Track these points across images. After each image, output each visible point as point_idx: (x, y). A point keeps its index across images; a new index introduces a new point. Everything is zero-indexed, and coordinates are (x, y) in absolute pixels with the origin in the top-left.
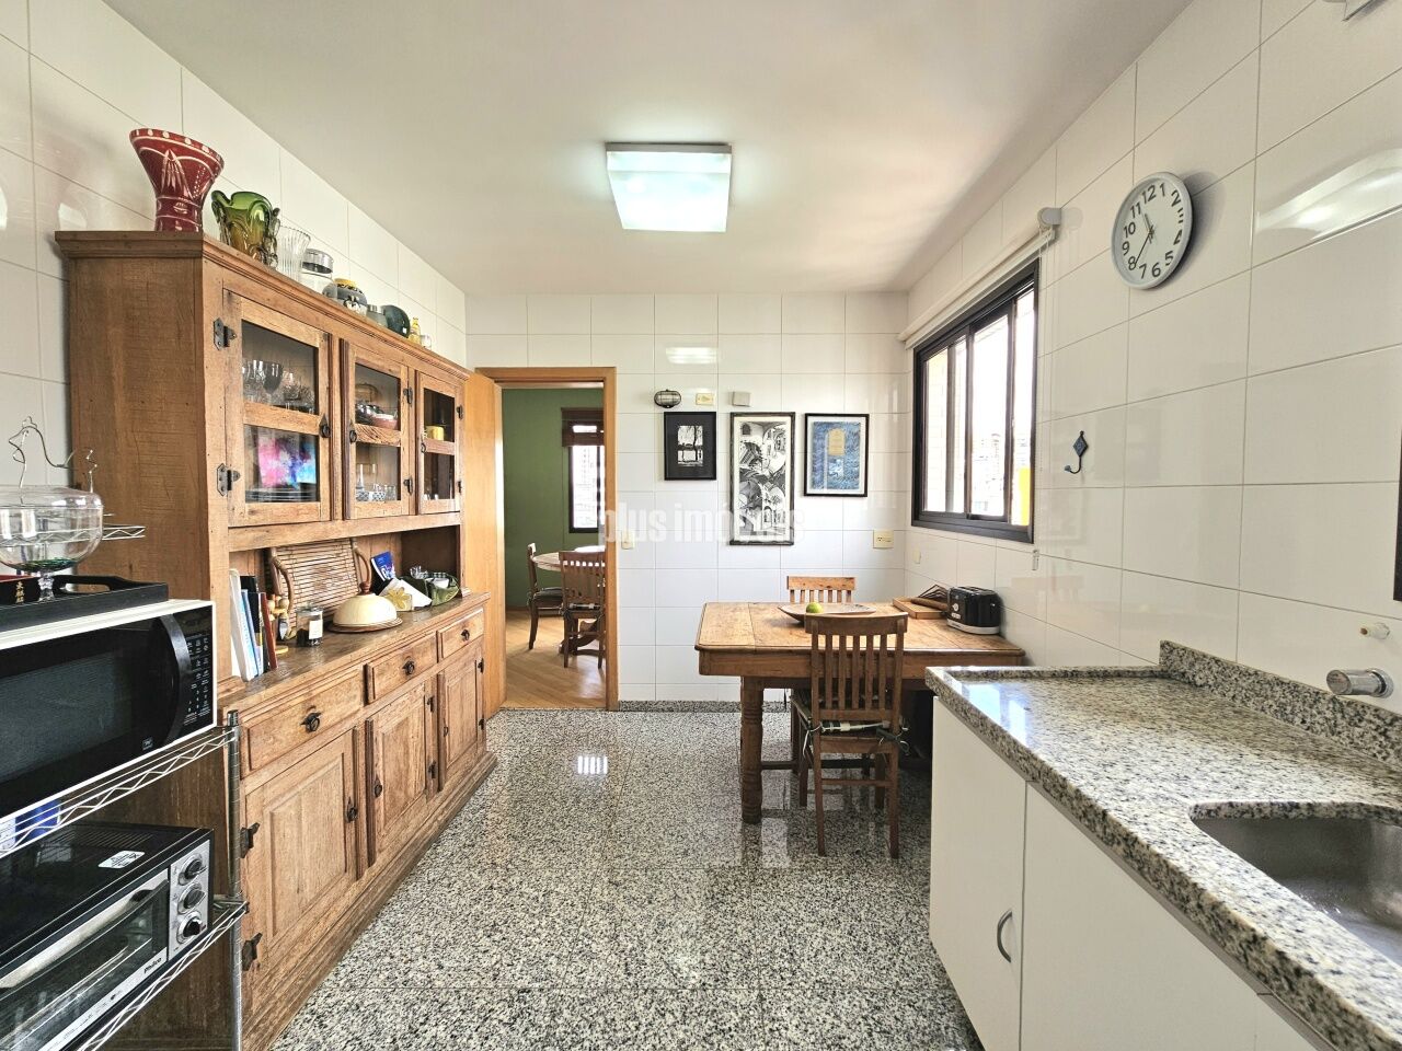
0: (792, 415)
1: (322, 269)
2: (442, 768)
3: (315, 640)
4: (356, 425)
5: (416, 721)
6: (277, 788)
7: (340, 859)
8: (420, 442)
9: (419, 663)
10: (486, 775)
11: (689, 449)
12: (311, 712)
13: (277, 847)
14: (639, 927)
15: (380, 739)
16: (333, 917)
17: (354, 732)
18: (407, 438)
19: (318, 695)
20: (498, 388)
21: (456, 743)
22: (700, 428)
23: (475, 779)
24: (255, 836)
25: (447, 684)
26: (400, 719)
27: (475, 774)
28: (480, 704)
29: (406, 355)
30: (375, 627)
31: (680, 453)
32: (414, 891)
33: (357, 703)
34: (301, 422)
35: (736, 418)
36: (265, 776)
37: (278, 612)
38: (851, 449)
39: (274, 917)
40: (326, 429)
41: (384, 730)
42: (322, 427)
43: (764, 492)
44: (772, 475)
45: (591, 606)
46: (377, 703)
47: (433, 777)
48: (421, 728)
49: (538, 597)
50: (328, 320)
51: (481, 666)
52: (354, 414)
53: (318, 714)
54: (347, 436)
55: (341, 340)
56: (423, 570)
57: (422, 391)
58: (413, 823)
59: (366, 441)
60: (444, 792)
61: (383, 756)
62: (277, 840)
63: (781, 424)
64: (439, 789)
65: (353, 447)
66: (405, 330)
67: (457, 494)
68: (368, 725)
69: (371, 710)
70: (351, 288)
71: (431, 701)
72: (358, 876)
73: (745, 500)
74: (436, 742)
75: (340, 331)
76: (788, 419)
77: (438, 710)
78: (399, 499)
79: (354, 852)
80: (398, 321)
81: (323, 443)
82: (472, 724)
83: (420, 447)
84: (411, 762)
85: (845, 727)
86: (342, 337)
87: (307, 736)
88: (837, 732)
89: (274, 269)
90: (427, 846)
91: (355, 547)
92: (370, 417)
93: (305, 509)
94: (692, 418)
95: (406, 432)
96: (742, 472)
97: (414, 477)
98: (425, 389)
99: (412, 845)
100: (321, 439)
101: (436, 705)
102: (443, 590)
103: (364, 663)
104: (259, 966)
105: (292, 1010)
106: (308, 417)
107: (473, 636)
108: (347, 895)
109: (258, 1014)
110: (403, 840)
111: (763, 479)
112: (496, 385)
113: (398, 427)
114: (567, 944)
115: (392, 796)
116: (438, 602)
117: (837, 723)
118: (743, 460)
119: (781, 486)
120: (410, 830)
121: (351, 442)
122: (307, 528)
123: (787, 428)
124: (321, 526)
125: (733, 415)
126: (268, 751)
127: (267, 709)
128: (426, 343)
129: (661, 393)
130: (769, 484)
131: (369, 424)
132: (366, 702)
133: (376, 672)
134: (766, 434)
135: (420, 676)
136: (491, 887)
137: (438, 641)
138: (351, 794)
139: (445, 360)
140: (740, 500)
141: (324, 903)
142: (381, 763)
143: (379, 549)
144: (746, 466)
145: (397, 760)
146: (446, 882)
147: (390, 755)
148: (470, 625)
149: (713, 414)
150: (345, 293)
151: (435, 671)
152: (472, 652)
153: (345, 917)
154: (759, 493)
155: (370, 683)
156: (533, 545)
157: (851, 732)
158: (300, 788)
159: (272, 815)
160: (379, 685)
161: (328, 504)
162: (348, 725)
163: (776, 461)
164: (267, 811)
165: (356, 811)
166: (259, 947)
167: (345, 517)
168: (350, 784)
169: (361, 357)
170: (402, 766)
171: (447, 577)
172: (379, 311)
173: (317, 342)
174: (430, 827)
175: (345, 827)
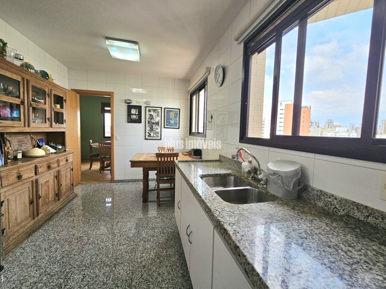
0: (161, 108)
1: (20, 59)
2: (60, 194)
3: (19, 159)
4: (32, 102)
5: (52, 181)
6: (9, 193)
7: (28, 213)
8: (52, 108)
9: (52, 166)
10: (74, 198)
11: (135, 115)
12: (19, 175)
13: (10, 207)
14: (112, 223)
15: (40, 184)
16: (26, 228)
17: (32, 181)
18: (48, 107)
19: (21, 171)
20: (78, 96)
21: (64, 189)
22: (137, 110)
23: (70, 199)
24: (3, 204)
25: (61, 173)
26: (46, 180)
27: (70, 197)
28: (72, 180)
29: (47, 84)
30: (38, 156)
31: (132, 116)
32: (51, 223)
33: (33, 174)
34: (15, 100)
35: (147, 108)
36: (6, 189)
37: (8, 150)
38: (176, 117)
39: (9, 225)
40: (23, 103)
41: (41, 182)
42: (21, 102)
43: (154, 127)
44: (156, 122)
45: (108, 157)
46: (39, 175)
47: (57, 196)
48: (53, 183)
49: (93, 155)
50: (23, 74)
51: (72, 169)
52: (31, 99)
53: (22, 175)
54: (29, 104)
55: (27, 80)
56: (54, 144)
57: (53, 94)
58: (51, 207)
59: (35, 107)
60: (60, 201)
61: (41, 189)
62: (9, 205)
63: (158, 110)
64: (59, 200)
65: (31, 108)
66: (47, 78)
67: (64, 123)
68: (37, 181)
69: (37, 177)
70: (30, 65)
71: (56, 177)
72: (34, 219)
73: (149, 128)
74: (58, 187)
75: (26, 77)
76: (160, 109)
77: (58, 179)
78: (46, 123)
79: (32, 212)
80: (45, 75)
81: (22, 107)
82: (69, 184)
83: (52, 110)
84: (50, 192)
85: (165, 178)
86: (27, 78)
87: (18, 181)
88: (163, 179)
89: (5, 59)
90: (55, 213)
91: (31, 136)
92: (36, 100)
93: (16, 123)
94: (135, 107)
95: (48, 106)
96: (148, 121)
97: (50, 117)
98: (54, 94)
99: (51, 213)
100: (21, 105)
101: (57, 178)
102: (60, 149)
103: (35, 164)
104: (4, 236)
105: (15, 247)
106: (17, 99)
107: (69, 161)
108: (30, 223)
109: (5, 247)
110: (48, 212)
111: (154, 123)
112: (78, 94)
113: (45, 104)
114: (93, 228)
115: (44, 200)
116: (58, 152)
117: (163, 177)
118: (148, 119)
119: (158, 125)
120: (49, 209)
121: (31, 106)
122: (17, 128)
123: (160, 111)
124: (21, 128)
125: (146, 107)
126: (6, 183)
127: (6, 172)
128: (54, 81)
129: (126, 100)
130: (155, 125)
131: (36, 102)
132: (36, 174)
133: (39, 167)
134: (155, 113)
135: (53, 170)
136: (74, 220)
137: (58, 161)
138: (31, 197)
139: (60, 87)
140: (148, 129)
141: (24, 224)
142: (40, 191)
143: (39, 137)
144: (149, 120)
145: (46, 191)
146: (61, 220)
147: (43, 189)
148: (68, 158)
149: (141, 106)
150: (28, 66)
151: (57, 169)
152: (69, 165)
153: (30, 228)
154: (153, 127)
155: (37, 170)
156: (91, 141)
157: (167, 179)
158: (16, 194)
159: (8, 199)
160: (40, 170)
161: (23, 122)
162: (31, 180)
163: (157, 119)
164: (6, 198)
165: (33, 202)
166: (5, 231)
167: (29, 126)
168: (31, 195)
169: (33, 84)
170: (47, 192)
171: (61, 146)
172: (39, 72)
173: (20, 79)
174: (56, 209)
175: (29, 206)
